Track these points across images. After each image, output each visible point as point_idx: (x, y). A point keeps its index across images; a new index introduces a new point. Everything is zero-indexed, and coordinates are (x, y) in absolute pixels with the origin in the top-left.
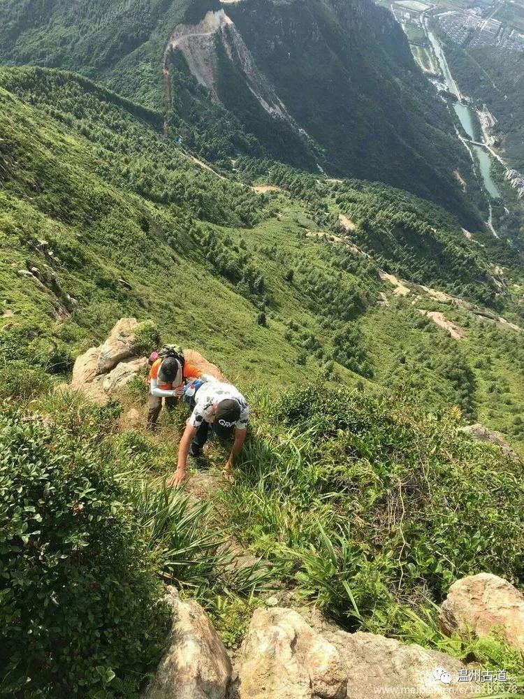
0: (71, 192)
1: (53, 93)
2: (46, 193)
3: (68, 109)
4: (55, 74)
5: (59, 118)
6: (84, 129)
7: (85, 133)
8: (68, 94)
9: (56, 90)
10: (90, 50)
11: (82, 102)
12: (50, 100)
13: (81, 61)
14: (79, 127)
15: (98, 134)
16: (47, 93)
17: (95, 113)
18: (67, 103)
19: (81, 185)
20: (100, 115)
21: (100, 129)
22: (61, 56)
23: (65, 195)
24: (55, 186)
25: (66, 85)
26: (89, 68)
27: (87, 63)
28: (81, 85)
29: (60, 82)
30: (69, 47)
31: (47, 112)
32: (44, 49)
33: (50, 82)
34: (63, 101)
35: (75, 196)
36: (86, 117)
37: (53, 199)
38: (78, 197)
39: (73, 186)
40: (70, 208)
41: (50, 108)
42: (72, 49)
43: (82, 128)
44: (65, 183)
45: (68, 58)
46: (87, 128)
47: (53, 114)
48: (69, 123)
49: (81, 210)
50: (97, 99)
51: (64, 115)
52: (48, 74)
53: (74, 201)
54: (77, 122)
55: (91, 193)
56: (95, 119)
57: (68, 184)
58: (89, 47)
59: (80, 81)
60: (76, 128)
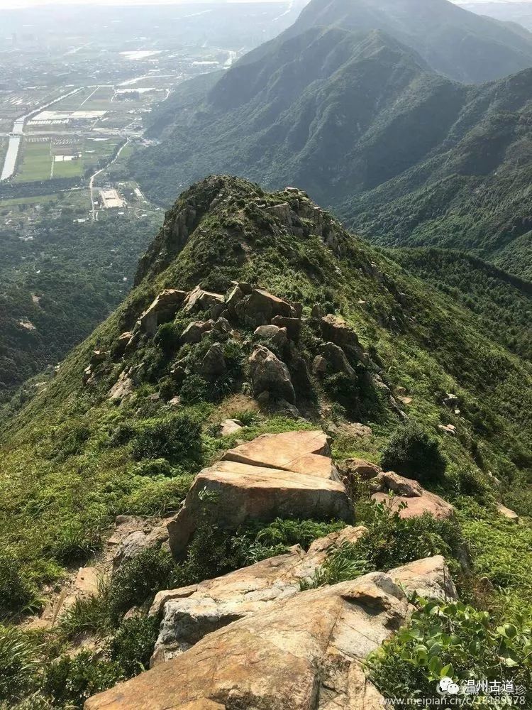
0: (466, 352)
1: (442, 270)
2: (439, 350)
3: (455, 283)
4: (447, 253)
5: (446, 291)
6: (470, 301)
7: (470, 305)
8: (457, 271)
9: (446, 267)
10: (481, 235)
11: (470, 277)
12: (440, 275)
13: (471, 244)
14: (465, 299)
15: (483, 306)
16: (436, 269)
17: (481, 288)
18: (454, 279)
19: (477, 346)
20: (486, 290)
21: (485, 302)
22: (452, 241)
23: (460, 355)
24: (450, 344)
25: (456, 263)
26: (478, 250)
27: (476, 246)
28: (471, 263)
29: (451, 260)
30: (461, 233)
31: (436, 285)
32: (437, 236)
33: (441, 260)
34: (452, 277)
35: (471, 356)
36: (471, 291)
37: (447, 357)
38: (472, 358)
39: (468, 346)
40: (463, 369)
41: (438, 283)
42: (464, 235)
43: (467, 301)
44: (461, 342)
45: (459, 243)
46: (473, 301)
47: (440, 288)
48: (455, 295)
49: (475, 372)
50: (485, 276)
51: (451, 288)
52: (441, 253)
53: (468, 361)
54: (463, 295)
55: (487, 355)
56: (481, 294)
57: (463, 344)
58: (481, 231)
59: (471, 260)
60: (462, 301)
